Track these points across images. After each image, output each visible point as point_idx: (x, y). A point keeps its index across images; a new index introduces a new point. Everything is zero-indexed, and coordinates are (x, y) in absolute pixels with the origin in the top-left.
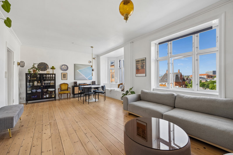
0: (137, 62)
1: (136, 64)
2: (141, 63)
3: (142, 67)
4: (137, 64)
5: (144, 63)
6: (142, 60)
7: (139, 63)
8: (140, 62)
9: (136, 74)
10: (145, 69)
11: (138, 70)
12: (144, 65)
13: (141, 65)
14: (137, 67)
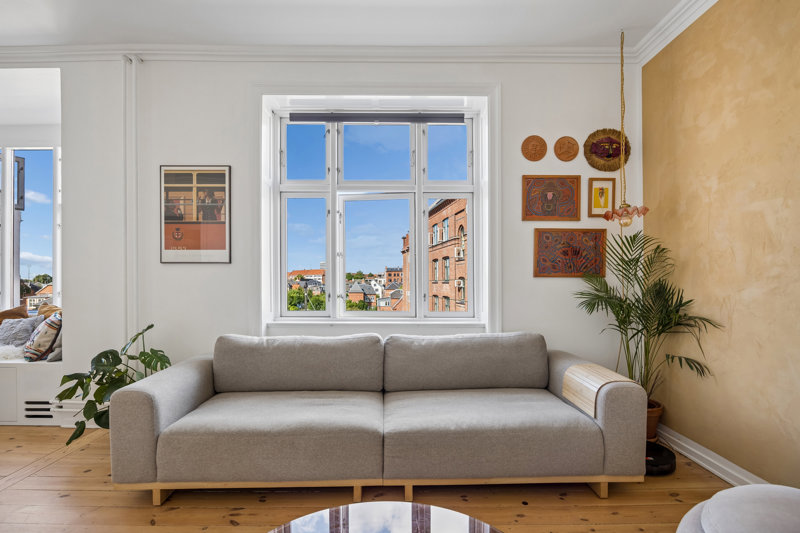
0: (175, 179)
1: (167, 190)
2: (199, 189)
3: (212, 211)
4: (172, 195)
5: (217, 194)
6: (203, 177)
7: (190, 189)
8: (195, 184)
9: (166, 248)
10: (224, 223)
11: (178, 229)
12: (219, 204)
13: (203, 201)
14: (175, 207)
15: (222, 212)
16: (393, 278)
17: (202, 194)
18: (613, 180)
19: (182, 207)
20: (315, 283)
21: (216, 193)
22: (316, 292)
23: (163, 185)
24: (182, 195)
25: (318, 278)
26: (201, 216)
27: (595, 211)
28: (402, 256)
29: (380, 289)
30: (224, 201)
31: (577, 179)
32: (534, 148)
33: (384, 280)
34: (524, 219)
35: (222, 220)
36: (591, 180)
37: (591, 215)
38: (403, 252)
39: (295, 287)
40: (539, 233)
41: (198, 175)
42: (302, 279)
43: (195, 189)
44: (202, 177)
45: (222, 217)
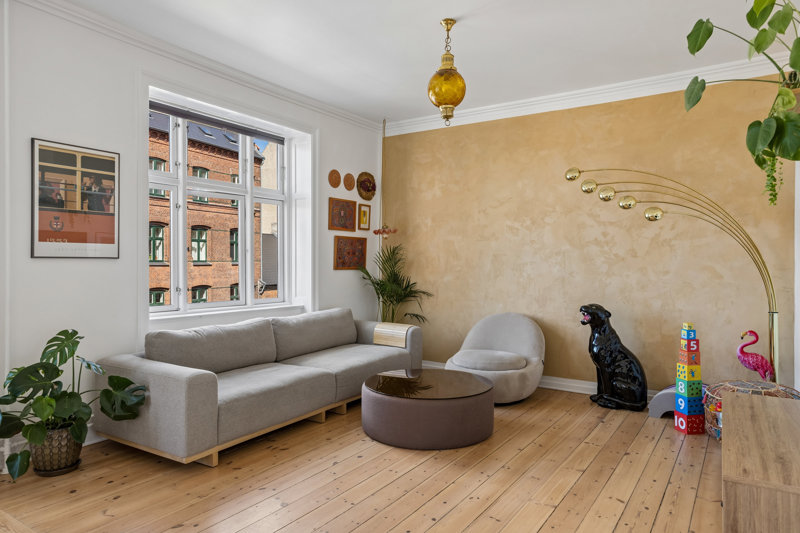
0: (52, 159)
1: (42, 169)
3: (99, 201)
4: (49, 176)
5: (106, 183)
7: (73, 173)
8: (79, 168)
9: (40, 240)
10: (113, 215)
11: (57, 218)
12: (108, 194)
13: (89, 189)
14: (53, 191)
15: (111, 202)
17: (86, 179)
18: (369, 206)
19: (62, 193)
21: (104, 181)
23: (37, 163)
24: (63, 178)
26: (86, 205)
27: (362, 226)
30: (113, 191)
31: (355, 203)
32: (334, 179)
34: (329, 229)
35: (111, 211)
36: (360, 205)
37: (360, 228)
40: (338, 239)
41: (83, 157)
43: (79, 174)
44: (88, 161)
45: (111, 207)
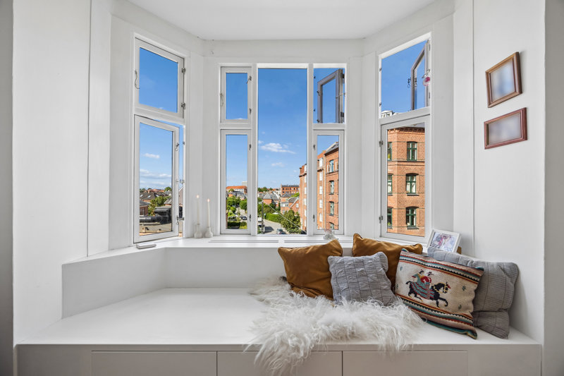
16: (285, 191)
20: (241, 193)
22: (242, 199)
25: (242, 191)
28: (300, 178)
29: (278, 197)
33: (280, 192)
38: (300, 176)
39: (230, 196)
42: (234, 191)
